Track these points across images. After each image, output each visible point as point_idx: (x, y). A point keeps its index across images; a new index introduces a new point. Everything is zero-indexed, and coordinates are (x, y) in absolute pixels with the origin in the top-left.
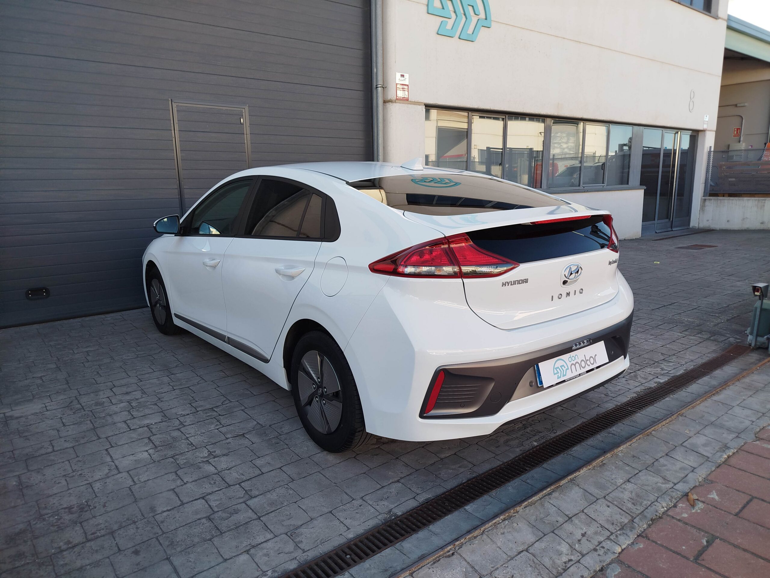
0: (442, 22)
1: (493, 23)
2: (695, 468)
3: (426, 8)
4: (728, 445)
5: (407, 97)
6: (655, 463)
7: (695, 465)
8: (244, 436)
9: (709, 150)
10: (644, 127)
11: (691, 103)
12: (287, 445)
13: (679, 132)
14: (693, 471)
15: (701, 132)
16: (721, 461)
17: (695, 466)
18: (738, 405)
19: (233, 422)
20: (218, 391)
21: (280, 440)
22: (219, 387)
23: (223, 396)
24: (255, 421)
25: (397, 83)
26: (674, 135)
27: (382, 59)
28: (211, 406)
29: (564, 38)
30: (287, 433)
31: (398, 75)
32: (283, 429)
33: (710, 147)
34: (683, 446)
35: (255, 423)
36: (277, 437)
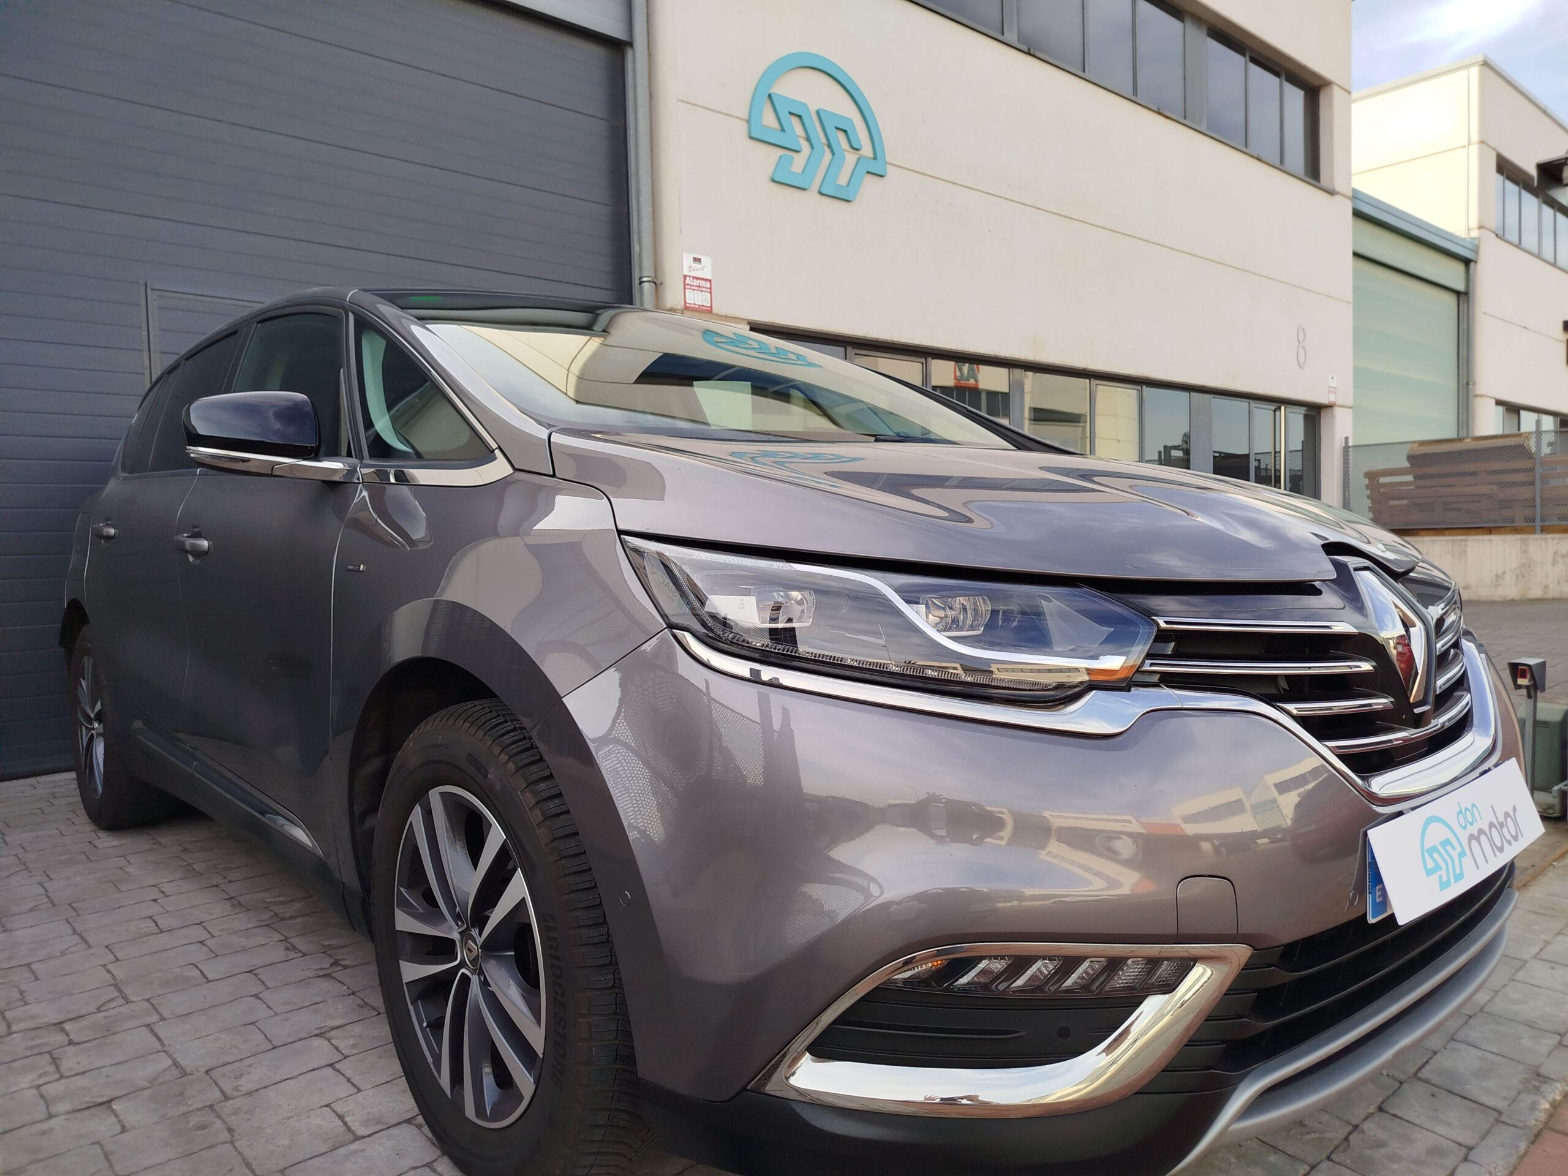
0: (781, 156)
1: (889, 167)
2: (1470, 1149)
3: (744, 126)
4: (1542, 1071)
5: (709, 305)
6: (1351, 1137)
7: (1467, 1137)
8: (110, 1108)
9: (1343, 445)
10: (1212, 396)
11: (1301, 352)
12: (230, 1130)
13: (1283, 408)
14: (1466, 1159)
15: (1326, 409)
16: (1537, 1121)
17: (1471, 1142)
18: (1535, 957)
19: (99, 1063)
20: (109, 972)
21: (219, 1116)
22: (117, 960)
23: (116, 986)
24: (170, 1056)
25: (685, 273)
26: (1272, 413)
27: (651, 224)
28: (62, 1017)
29: (1038, 208)
30: (250, 1093)
31: (688, 260)
32: (242, 1081)
33: (1347, 439)
34: (1420, 1079)
35: (170, 1062)
36: (211, 1106)
